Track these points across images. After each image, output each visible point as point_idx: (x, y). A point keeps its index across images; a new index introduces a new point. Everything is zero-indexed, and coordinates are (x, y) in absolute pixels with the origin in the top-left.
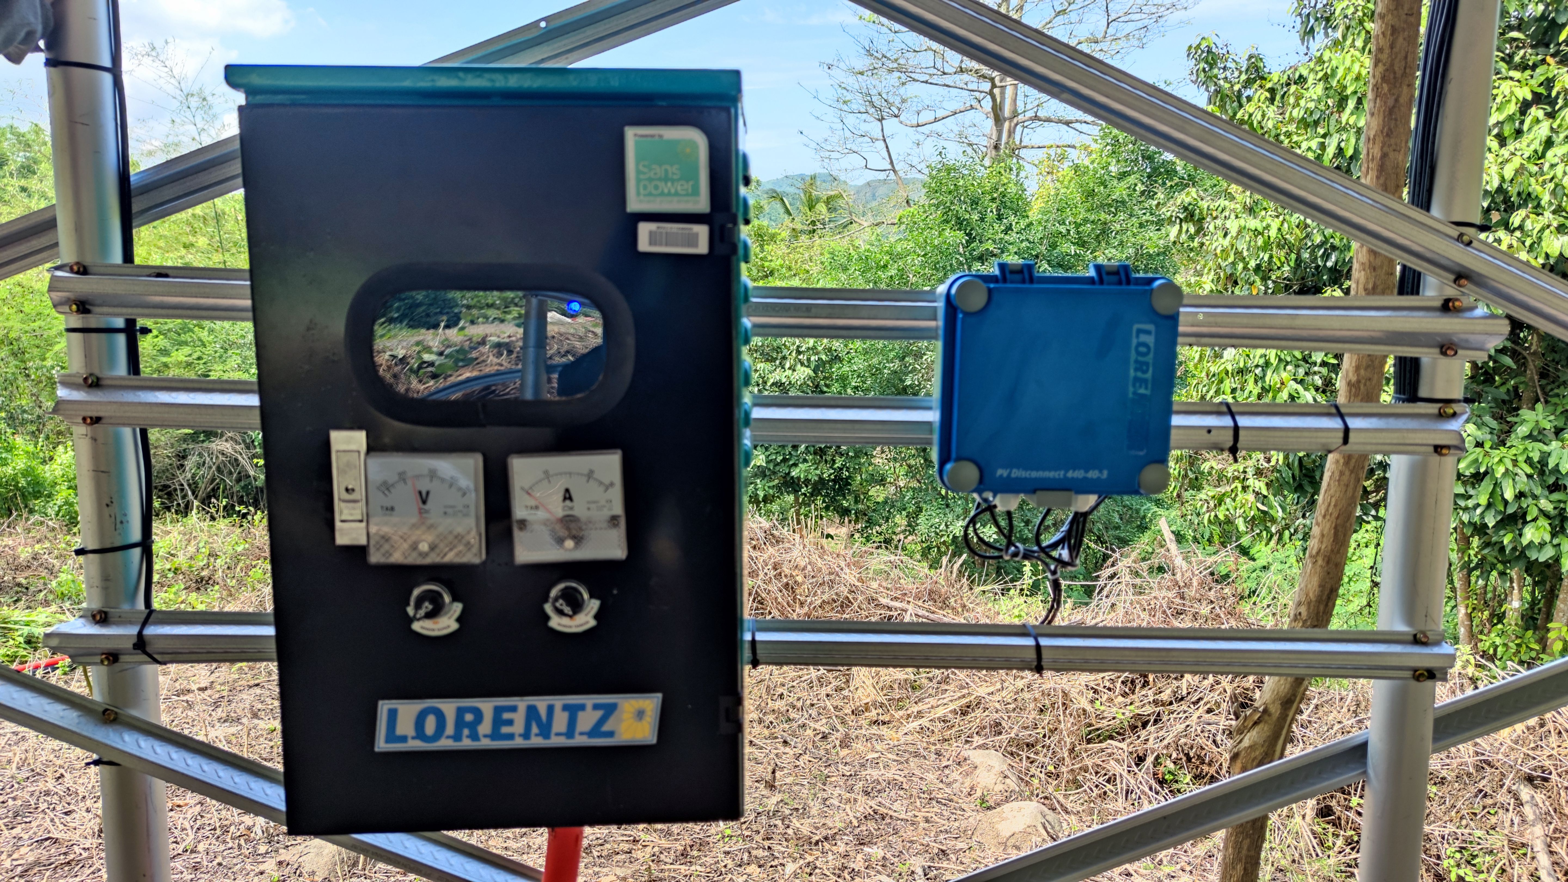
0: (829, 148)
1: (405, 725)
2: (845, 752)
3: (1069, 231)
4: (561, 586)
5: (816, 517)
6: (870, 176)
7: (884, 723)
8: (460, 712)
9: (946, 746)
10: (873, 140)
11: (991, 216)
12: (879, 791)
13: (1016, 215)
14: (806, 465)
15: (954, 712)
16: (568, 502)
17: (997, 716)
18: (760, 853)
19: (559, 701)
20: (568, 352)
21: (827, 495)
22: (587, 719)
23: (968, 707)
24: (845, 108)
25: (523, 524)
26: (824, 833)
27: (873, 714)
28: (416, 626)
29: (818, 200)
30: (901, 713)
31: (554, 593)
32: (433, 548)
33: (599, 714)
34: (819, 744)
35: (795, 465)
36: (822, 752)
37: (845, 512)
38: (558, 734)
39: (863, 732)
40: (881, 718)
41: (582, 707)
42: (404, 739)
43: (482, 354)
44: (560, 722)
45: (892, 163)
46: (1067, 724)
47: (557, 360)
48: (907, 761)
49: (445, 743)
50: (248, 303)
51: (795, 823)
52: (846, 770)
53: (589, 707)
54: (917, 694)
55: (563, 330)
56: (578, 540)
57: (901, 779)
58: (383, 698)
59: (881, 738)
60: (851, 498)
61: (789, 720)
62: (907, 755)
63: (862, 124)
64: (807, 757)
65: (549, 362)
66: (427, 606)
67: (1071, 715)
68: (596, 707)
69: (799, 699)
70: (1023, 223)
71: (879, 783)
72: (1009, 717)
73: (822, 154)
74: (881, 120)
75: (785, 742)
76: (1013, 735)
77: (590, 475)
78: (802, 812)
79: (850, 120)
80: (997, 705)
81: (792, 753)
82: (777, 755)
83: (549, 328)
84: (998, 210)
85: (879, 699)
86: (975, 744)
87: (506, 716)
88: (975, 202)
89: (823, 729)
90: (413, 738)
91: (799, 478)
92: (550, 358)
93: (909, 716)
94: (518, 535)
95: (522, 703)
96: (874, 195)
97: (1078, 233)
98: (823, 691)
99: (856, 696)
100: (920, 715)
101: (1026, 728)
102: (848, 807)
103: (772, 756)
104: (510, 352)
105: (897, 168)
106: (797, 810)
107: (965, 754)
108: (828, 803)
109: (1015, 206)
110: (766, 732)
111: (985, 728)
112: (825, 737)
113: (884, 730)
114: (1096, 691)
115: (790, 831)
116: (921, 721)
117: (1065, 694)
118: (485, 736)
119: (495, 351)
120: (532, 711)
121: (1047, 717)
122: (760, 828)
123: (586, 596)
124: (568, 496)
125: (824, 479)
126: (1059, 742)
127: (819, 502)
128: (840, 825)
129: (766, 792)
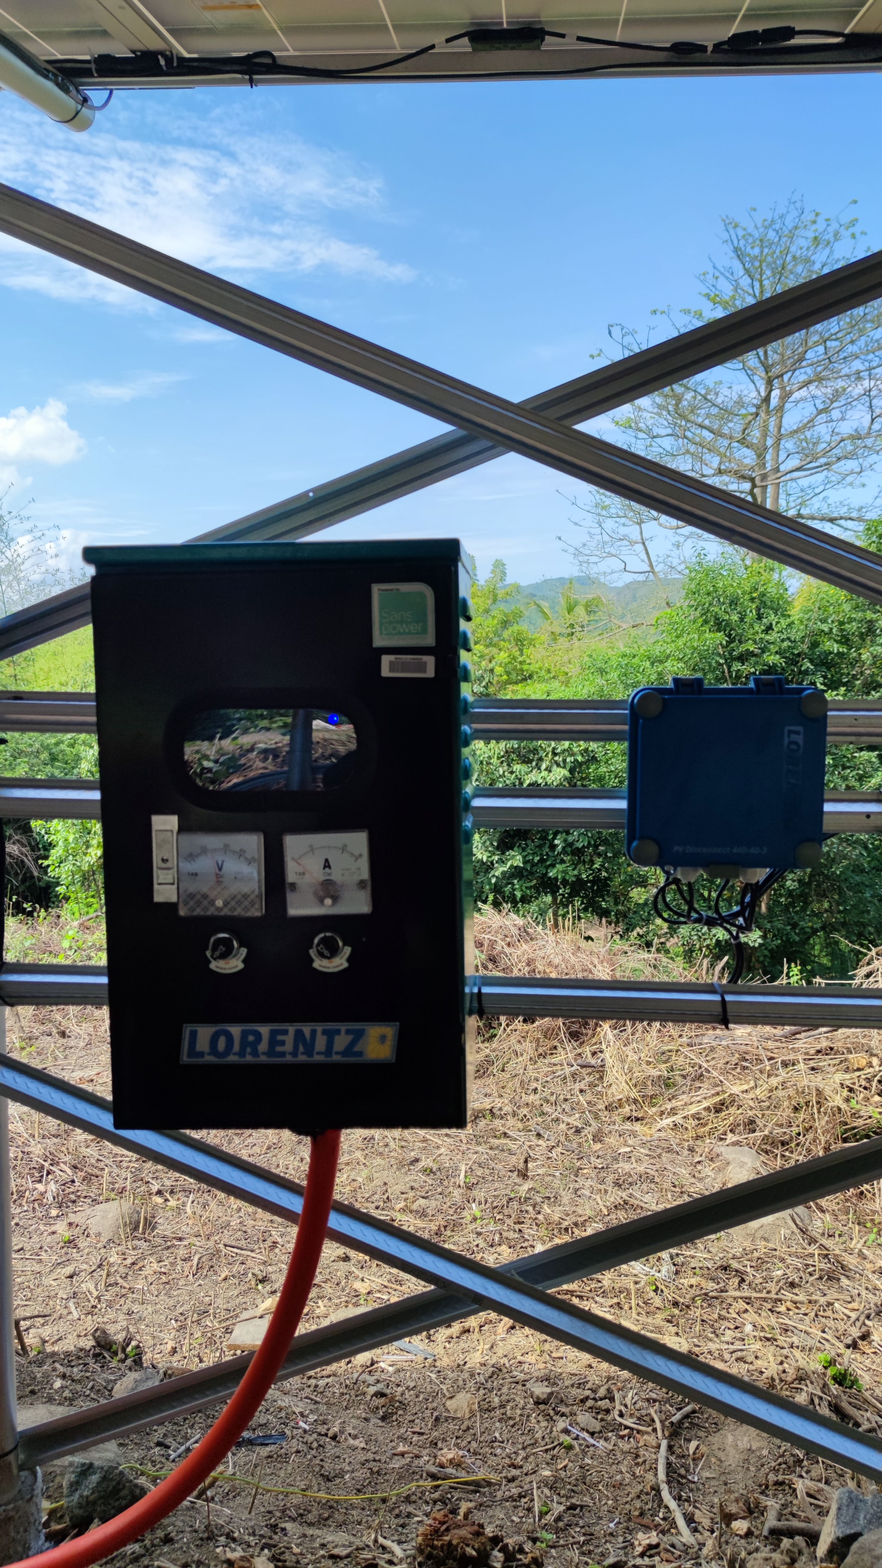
0: (587, 552)
1: (203, 1044)
2: (598, 1146)
3: (831, 629)
4: (322, 935)
5: (574, 917)
6: (628, 578)
7: (637, 1119)
8: (244, 1034)
9: (699, 1142)
10: (632, 543)
11: (752, 615)
12: (631, 1184)
13: (776, 614)
14: (564, 865)
15: (708, 1109)
16: (327, 870)
17: (750, 1113)
18: (511, 1235)
19: (319, 1028)
20: (331, 755)
21: (586, 896)
22: (341, 1042)
23: (723, 1104)
24: (604, 513)
25: (293, 886)
26: (574, 1219)
27: (626, 1111)
28: (213, 965)
29: (576, 603)
30: (654, 1109)
31: (316, 941)
32: (226, 904)
33: (350, 1038)
34: (572, 1137)
35: (553, 866)
36: (575, 1146)
37: (603, 913)
38: (319, 1053)
39: (616, 1127)
40: (635, 1114)
41: (338, 1032)
42: (202, 1054)
43: (249, 760)
44: (321, 1043)
45: (651, 565)
46: (821, 1123)
47: (322, 762)
48: (659, 1156)
49: (232, 1058)
50: (94, 719)
51: (546, 1209)
52: (599, 1163)
53: (343, 1032)
54: (671, 1091)
55: (327, 736)
56: (335, 899)
57: (653, 1173)
58: (188, 1022)
59: (634, 1134)
60: (611, 900)
61: (543, 1114)
62: (659, 1151)
63: (621, 528)
64: (559, 1150)
65: (314, 764)
66: (222, 948)
67: (825, 1113)
68: (348, 1032)
69: (552, 1093)
70: (784, 623)
71: (630, 1176)
72: (763, 1115)
73: (581, 559)
74: (640, 524)
75: (539, 1135)
76: (766, 1133)
77: (344, 848)
78: (553, 1200)
79: (609, 524)
80: (751, 1103)
81: (544, 1145)
82: (530, 1147)
83: (314, 734)
84: (758, 609)
85: (632, 1095)
86: (728, 1142)
87: (280, 1038)
88: (734, 602)
89: (575, 1123)
90: (209, 1054)
91: (556, 879)
92: (315, 761)
93: (662, 1113)
94: (290, 897)
95: (292, 1029)
96: (634, 596)
97: (842, 630)
98: (577, 1086)
99: (609, 1092)
100: (673, 1112)
101: (781, 1126)
102: (598, 1197)
103: (526, 1147)
104: (276, 756)
105: (657, 569)
106: (549, 1198)
107: (717, 1150)
108: (579, 1193)
109: (775, 606)
110: (520, 1125)
111: (739, 1125)
112: (578, 1131)
113: (637, 1127)
114: (851, 1090)
115: (540, 1217)
116: (674, 1118)
117: (819, 1093)
118: (263, 1053)
119: (262, 756)
120: (299, 1034)
121: (802, 1115)
122: (511, 1212)
123: (341, 944)
124: (327, 865)
125: (582, 879)
126: (814, 1141)
127: (577, 903)
128: (589, 1213)
129: (518, 1180)
